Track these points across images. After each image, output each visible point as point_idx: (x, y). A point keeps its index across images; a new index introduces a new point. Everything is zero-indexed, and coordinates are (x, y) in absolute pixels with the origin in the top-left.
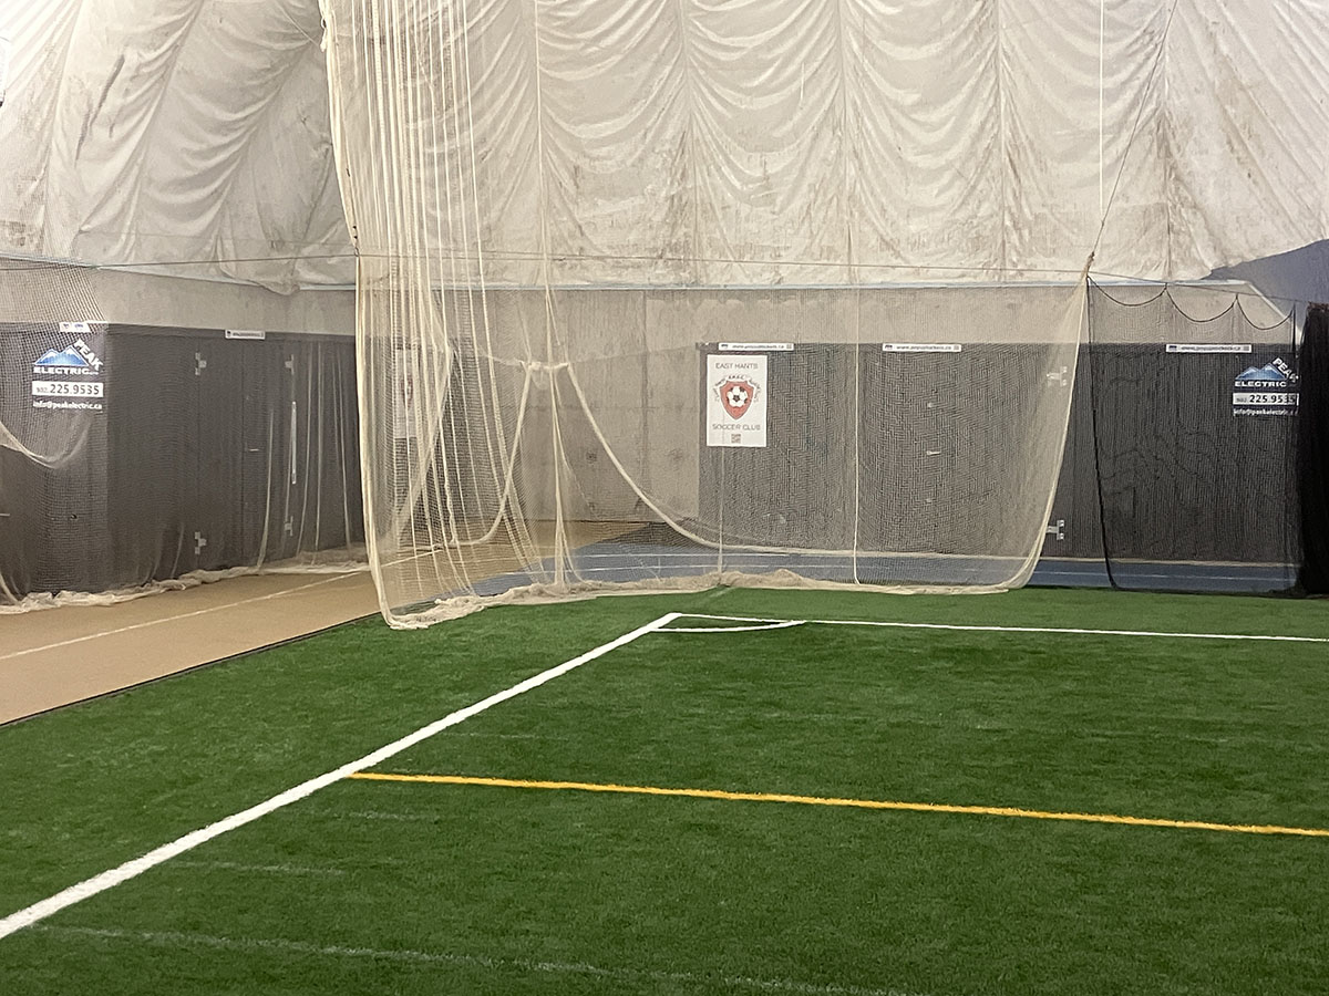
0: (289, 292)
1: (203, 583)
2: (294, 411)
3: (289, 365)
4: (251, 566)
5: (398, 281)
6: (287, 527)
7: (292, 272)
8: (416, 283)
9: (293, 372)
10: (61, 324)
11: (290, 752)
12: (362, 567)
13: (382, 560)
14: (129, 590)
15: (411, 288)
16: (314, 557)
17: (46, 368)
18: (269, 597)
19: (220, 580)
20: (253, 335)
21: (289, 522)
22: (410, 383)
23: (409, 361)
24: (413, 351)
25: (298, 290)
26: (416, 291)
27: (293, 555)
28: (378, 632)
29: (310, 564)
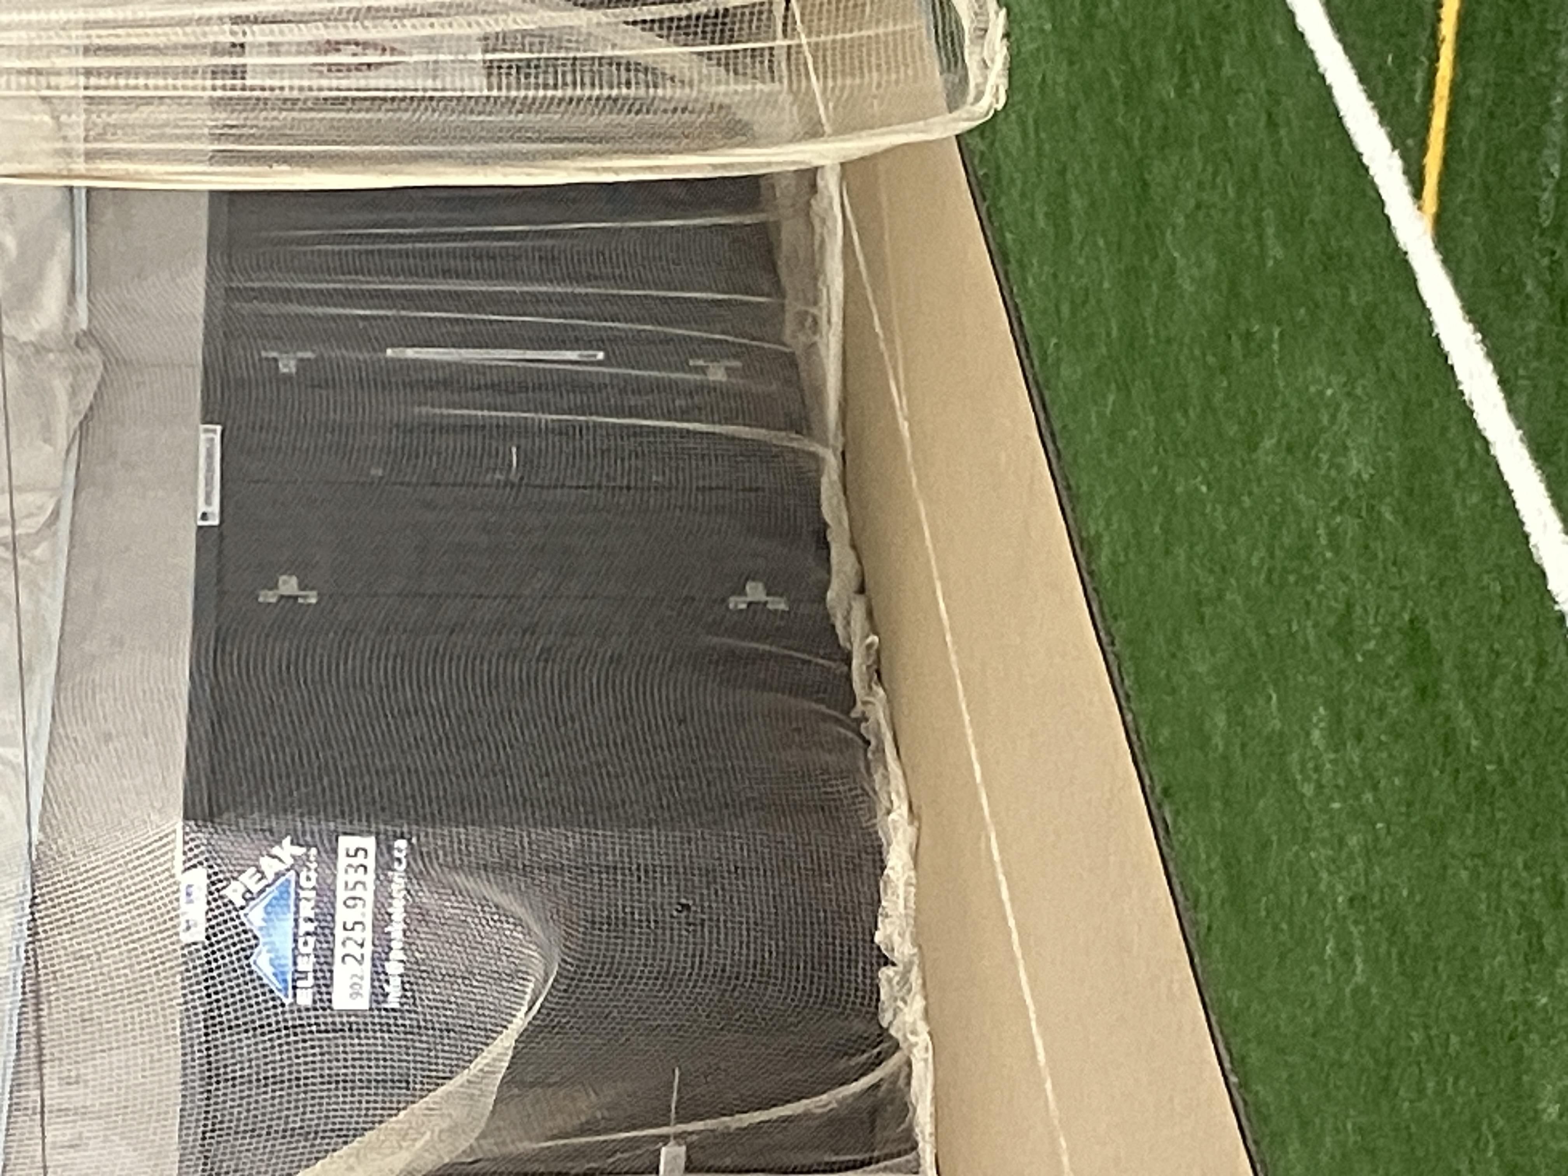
0: (94, 356)
1: (862, 590)
2: (411, 353)
3: (288, 366)
4: (819, 472)
5: (58, 73)
6: (717, 374)
7: (40, 349)
8: (65, 26)
9: (309, 355)
10: (186, 938)
11: (1351, 381)
12: (830, 184)
13: (814, 132)
14: (877, 777)
15: (78, 38)
16: (800, 307)
17: (299, 975)
18: (904, 426)
19: (854, 547)
20: (210, 456)
21: (703, 370)
22: (335, 46)
23: (274, 48)
24: (249, 39)
25: (88, 333)
26: (87, 25)
27: (791, 361)
28: (1015, 143)
29: (815, 321)
